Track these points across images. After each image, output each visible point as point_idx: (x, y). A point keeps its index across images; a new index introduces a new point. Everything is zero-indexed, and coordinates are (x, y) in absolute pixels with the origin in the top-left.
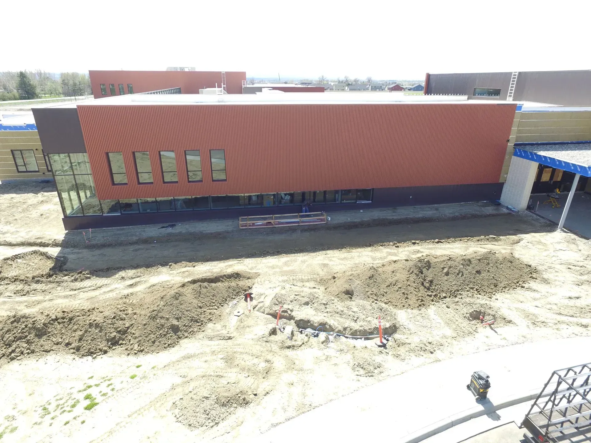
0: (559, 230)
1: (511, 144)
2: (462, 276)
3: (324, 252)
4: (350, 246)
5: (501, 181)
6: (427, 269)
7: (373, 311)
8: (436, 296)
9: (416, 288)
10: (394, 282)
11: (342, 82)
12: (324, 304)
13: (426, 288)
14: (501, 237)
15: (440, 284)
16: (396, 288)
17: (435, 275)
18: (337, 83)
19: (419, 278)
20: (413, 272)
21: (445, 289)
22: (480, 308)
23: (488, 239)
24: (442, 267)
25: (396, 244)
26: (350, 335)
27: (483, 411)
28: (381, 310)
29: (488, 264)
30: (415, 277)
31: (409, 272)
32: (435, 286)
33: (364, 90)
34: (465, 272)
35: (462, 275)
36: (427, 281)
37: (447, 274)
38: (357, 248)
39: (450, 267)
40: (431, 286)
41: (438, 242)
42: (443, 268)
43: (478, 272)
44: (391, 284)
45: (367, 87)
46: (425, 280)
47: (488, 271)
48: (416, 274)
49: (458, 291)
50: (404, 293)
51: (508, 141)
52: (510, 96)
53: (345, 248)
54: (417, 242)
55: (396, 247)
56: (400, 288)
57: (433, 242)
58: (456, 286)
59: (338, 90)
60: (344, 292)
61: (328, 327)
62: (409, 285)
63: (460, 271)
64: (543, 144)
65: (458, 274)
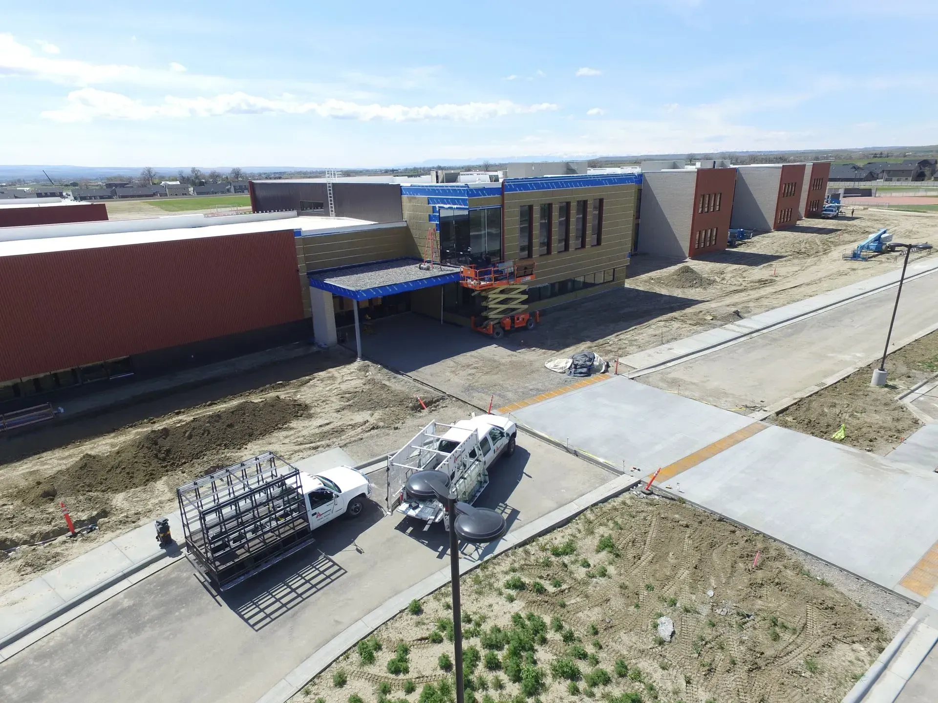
0: (358, 359)
1: (303, 274)
2: (207, 435)
3: (38, 456)
4: (81, 439)
5: (307, 316)
6: (164, 438)
7: (78, 505)
8: (173, 464)
9: (145, 463)
10: (117, 464)
11: (188, 179)
12: (9, 519)
13: (160, 459)
14: (292, 382)
15: (181, 451)
16: (119, 470)
17: (174, 442)
18: (178, 183)
19: (152, 451)
20: (143, 446)
21: (187, 454)
22: (217, 463)
23: (273, 387)
24: (183, 431)
25: (152, 420)
26: (41, 541)
27: (165, 553)
28: (90, 500)
29: (244, 414)
30: (146, 450)
31: (138, 447)
32: (174, 454)
33: (223, 192)
34: (212, 430)
35: (209, 433)
36: (163, 452)
37: (190, 437)
38: (94, 439)
39: (194, 429)
40: (168, 456)
41: (210, 405)
42: (185, 433)
43: (230, 426)
44: (113, 467)
45: (227, 188)
46: (160, 451)
47: (243, 422)
48: (147, 447)
49: (202, 452)
50: (128, 473)
51: (298, 271)
52: (332, 211)
53: (74, 442)
54: (182, 410)
55: (152, 423)
56: (124, 468)
57: (205, 406)
58: (199, 447)
59: (176, 195)
60: (41, 496)
61: (9, 543)
62: (136, 462)
63: (205, 431)
64: (360, 266)
65: (203, 434)
